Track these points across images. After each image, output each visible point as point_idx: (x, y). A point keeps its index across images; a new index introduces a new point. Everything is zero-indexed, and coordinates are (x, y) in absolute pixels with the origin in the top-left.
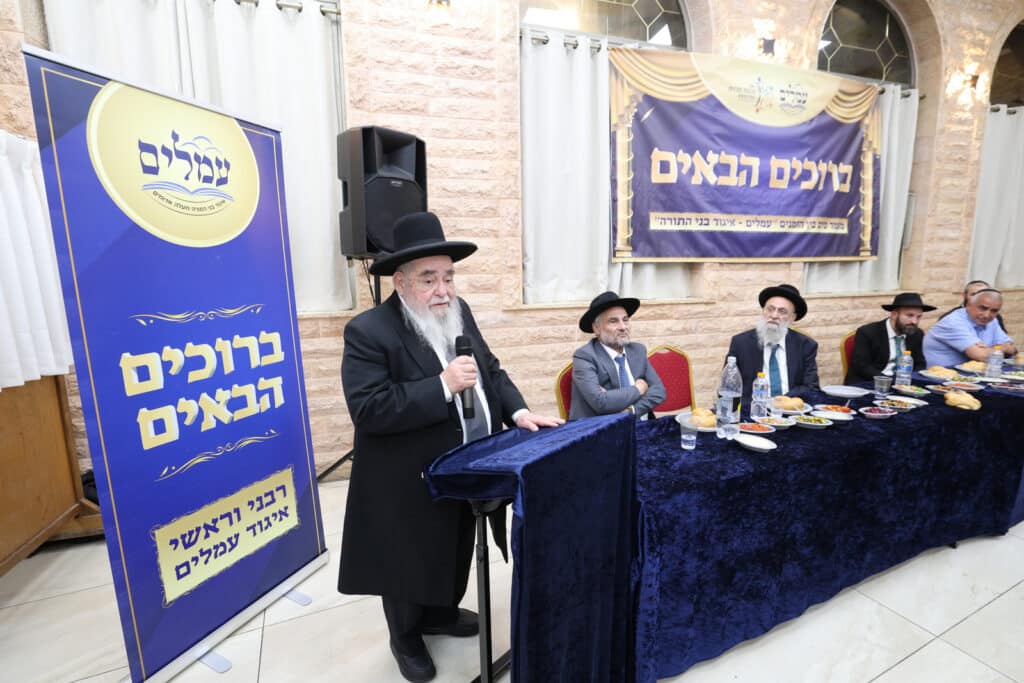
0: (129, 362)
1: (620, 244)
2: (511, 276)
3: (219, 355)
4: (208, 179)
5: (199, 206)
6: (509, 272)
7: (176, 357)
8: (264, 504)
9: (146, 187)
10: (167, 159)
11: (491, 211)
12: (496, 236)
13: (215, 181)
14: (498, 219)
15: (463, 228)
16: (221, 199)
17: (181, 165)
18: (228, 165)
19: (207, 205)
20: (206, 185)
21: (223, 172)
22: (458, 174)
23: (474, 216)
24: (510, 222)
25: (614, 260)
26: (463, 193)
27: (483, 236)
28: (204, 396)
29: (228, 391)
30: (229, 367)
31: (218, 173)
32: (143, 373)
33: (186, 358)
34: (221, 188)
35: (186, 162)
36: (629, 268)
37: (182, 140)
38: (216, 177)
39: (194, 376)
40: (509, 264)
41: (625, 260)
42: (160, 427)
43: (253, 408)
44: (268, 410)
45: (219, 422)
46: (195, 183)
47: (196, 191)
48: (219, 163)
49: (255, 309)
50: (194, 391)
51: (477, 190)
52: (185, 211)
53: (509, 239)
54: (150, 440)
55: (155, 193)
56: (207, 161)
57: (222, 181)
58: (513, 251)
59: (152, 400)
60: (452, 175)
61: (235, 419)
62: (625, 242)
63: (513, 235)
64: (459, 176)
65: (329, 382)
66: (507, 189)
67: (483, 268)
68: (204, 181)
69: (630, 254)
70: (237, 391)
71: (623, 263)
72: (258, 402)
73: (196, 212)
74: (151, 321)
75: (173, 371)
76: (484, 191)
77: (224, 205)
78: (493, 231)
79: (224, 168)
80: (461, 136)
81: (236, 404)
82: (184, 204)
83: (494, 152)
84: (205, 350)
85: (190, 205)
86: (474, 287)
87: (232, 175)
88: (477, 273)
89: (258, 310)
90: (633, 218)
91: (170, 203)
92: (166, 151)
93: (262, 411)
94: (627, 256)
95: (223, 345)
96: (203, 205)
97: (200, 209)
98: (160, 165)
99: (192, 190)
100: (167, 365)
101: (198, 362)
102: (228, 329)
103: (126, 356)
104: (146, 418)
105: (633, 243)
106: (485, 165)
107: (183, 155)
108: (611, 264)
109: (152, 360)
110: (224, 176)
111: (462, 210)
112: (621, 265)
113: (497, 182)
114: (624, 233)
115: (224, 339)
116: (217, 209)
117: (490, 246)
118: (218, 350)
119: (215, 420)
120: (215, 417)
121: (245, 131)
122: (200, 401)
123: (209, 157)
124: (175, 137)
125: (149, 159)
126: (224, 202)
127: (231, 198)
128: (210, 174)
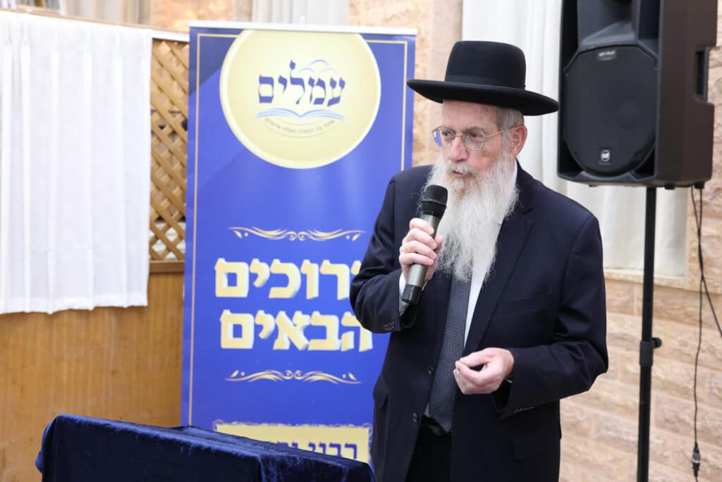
0: (223, 267)
3: (304, 277)
4: (319, 101)
5: (306, 128)
7: (263, 271)
9: (260, 115)
10: (282, 86)
13: (326, 102)
16: (330, 119)
17: (294, 91)
18: (342, 84)
19: (314, 127)
20: (318, 107)
21: (337, 92)
28: (282, 314)
29: (307, 317)
30: (313, 292)
31: (330, 93)
32: (232, 279)
33: (271, 274)
34: (334, 107)
35: (300, 87)
37: (298, 67)
38: (329, 97)
39: (276, 293)
42: (238, 331)
43: (332, 343)
44: (350, 352)
45: (292, 345)
46: (307, 106)
47: (305, 114)
48: (333, 84)
49: (352, 235)
50: (274, 307)
52: (291, 134)
54: (228, 341)
55: (267, 120)
56: (321, 83)
57: (334, 101)
59: (237, 305)
61: (310, 349)
68: (315, 103)
70: (317, 319)
72: (340, 337)
73: (303, 135)
74: (246, 235)
75: (258, 283)
77: (332, 125)
79: (338, 87)
81: (315, 332)
82: (291, 127)
84: (290, 269)
85: (297, 128)
87: (345, 94)
89: (355, 238)
91: (279, 127)
92: (283, 81)
93: (343, 350)
95: (309, 268)
96: (309, 127)
97: (306, 131)
98: (275, 94)
99: (301, 114)
100: (253, 277)
101: (281, 280)
102: (317, 253)
103: (221, 261)
104: (228, 319)
107: (297, 81)
109: (241, 269)
110: (336, 96)
115: (312, 262)
116: (324, 130)
118: (304, 270)
119: (289, 342)
120: (290, 340)
121: (369, 44)
122: (278, 318)
123: (323, 79)
124: (292, 65)
125: (266, 90)
126: (332, 122)
127: (340, 117)
128: (322, 96)
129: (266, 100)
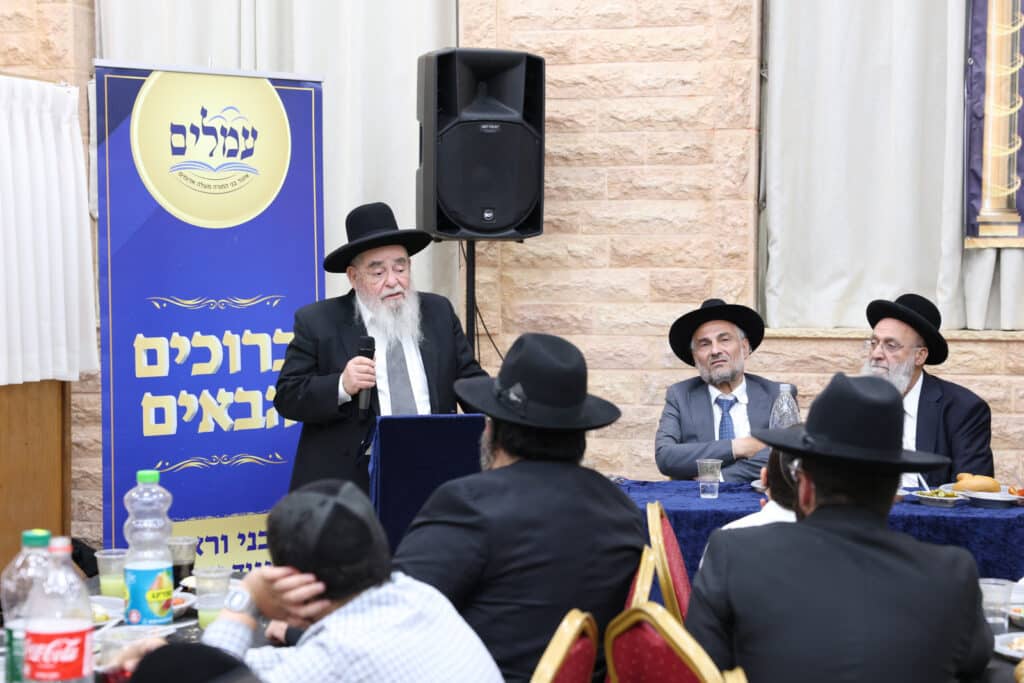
0: (142, 343)
1: (988, 209)
2: (730, 272)
3: (226, 350)
4: (232, 153)
5: (220, 183)
6: (726, 266)
7: (183, 344)
8: (257, 544)
9: (174, 168)
10: (194, 137)
11: (695, 153)
12: (706, 198)
13: (239, 154)
14: (711, 167)
15: (643, 184)
16: (244, 173)
17: (207, 141)
18: (255, 134)
19: (229, 182)
20: (232, 159)
21: (249, 142)
22: (639, 89)
23: (666, 163)
24: (728, 172)
25: (971, 243)
26: (647, 122)
27: (681, 199)
28: (206, 393)
29: (231, 393)
30: (236, 366)
31: (245, 144)
32: (152, 357)
33: (192, 348)
34: (247, 160)
35: (212, 138)
37: (210, 115)
38: (242, 149)
39: (199, 369)
40: (727, 251)
41: (1000, 246)
42: (160, 415)
43: (257, 421)
44: (276, 427)
45: (217, 426)
46: (220, 158)
47: (220, 167)
48: (245, 134)
49: (272, 300)
50: (197, 386)
51: (670, 117)
52: (207, 190)
53: (729, 203)
54: (150, 428)
55: (181, 174)
56: (234, 133)
57: (248, 153)
58: (734, 225)
59: (158, 386)
60: (628, 92)
61: (236, 429)
62: (1004, 205)
63: (737, 196)
64: (643, 92)
66: (727, 112)
67: (678, 257)
68: (229, 156)
69: (1014, 231)
70: (242, 395)
71: (998, 250)
72: (264, 414)
73: (217, 191)
74: (165, 305)
75: (179, 360)
76: (683, 117)
77: (247, 180)
78: (700, 188)
79: (251, 138)
80: (646, 23)
81: (239, 410)
82: (206, 182)
83: (707, 45)
84: (211, 342)
85: (212, 183)
86: (660, 290)
87: (258, 145)
88: (670, 266)
89: (276, 302)
90: (1020, 153)
91: (193, 182)
92: (194, 130)
93: (268, 427)
94: (1006, 234)
95: (232, 340)
96: (224, 182)
97: (221, 187)
98: (187, 145)
99: (215, 168)
100: (174, 352)
101: (202, 355)
102: (239, 322)
103: (140, 336)
104: (149, 402)
106: (689, 70)
107: (210, 131)
108: (966, 255)
109: (160, 344)
110: (249, 147)
111: (642, 152)
112: (991, 256)
113: (710, 99)
114: (999, 186)
115: (233, 333)
116: (239, 184)
117: (692, 216)
118: (225, 343)
119: (213, 424)
120: (214, 420)
121: (278, 90)
122: (202, 397)
123: (236, 128)
124: (204, 113)
125: (178, 140)
126: (247, 176)
127: (254, 171)
128: (235, 147)
129: (178, 151)
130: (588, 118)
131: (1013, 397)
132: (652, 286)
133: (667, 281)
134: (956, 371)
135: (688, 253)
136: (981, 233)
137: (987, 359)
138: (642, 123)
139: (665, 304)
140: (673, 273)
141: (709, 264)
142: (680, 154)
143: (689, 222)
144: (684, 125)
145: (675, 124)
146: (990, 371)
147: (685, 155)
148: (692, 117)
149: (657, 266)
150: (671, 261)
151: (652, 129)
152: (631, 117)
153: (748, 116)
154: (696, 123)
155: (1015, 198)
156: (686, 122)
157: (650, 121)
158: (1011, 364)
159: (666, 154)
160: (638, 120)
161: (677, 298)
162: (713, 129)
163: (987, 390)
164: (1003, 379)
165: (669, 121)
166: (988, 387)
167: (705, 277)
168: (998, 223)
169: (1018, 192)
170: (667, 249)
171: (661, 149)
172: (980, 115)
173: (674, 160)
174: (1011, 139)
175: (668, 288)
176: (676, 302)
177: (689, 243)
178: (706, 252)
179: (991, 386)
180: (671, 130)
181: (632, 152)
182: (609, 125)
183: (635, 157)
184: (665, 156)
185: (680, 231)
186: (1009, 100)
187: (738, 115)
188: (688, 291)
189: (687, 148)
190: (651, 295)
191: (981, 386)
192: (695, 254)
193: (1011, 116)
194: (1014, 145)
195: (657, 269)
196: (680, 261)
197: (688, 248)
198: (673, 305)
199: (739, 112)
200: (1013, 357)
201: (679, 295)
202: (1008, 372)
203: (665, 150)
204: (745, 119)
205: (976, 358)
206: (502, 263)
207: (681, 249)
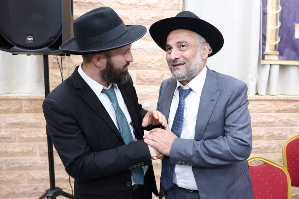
1: (268, 50)
25: (263, 62)
36: (276, 70)
41: (272, 63)
51: (145, 3)
62: (273, 48)
65: (29, 146)
67: (149, 65)
69: (277, 58)
71: (271, 65)
76: (151, 3)
88: (145, 69)
90: (280, 28)
94: (274, 59)
105: (280, 50)
108: (260, 66)
112: (269, 66)
114: (272, 41)
130: (108, 2)
131: (277, 121)
132: (137, 77)
133: (144, 76)
134: (258, 112)
135: (153, 63)
136: (265, 58)
137: (269, 107)
138: (132, 6)
139: (142, 86)
140: (146, 72)
141: (162, 69)
142: (150, 20)
143: (154, 50)
144: (151, 8)
145: (147, 7)
146: (269, 111)
147: (152, 21)
148: (155, 4)
149: (140, 69)
150: (145, 67)
151: (137, 9)
152: (127, 3)
153: (179, 5)
154: (156, 7)
155: (278, 45)
156: (152, 6)
157: (136, 5)
158: (277, 109)
159: (143, 20)
160: (130, 4)
161: (148, 83)
162: (164, 10)
163: (268, 119)
164: (274, 114)
165: (145, 5)
166: (268, 117)
167: (160, 74)
168: (271, 55)
169: (279, 43)
170: (144, 62)
171: (141, 17)
172: (266, 13)
173: (147, 22)
174: (277, 23)
175: (144, 78)
176: (147, 85)
177: (153, 59)
178: (160, 63)
179: (269, 117)
180: (145, 10)
181: (128, 18)
182: (118, 6)
183: (129, 21)
184: (143, 21)
185: (149, 54)
186: (276, 8)
187: (176, 4)
188: (153, 80)
189: (152, 17)
190: (137, 81)
191: (266, 117)
192: (156, 64)
193: (277, 14)
194: (278, 25)
195: (139, 71)
196: (149, 67)
197: (153, 61)
198: (146, 86)
199: (176, 2)
200: (278, 106)
201: (149, 82)
202: (275, 111)
203: (142, 18)
204: (178, 6)
205: (265, 107)
206: (69, 67)
207: (150, 62)
